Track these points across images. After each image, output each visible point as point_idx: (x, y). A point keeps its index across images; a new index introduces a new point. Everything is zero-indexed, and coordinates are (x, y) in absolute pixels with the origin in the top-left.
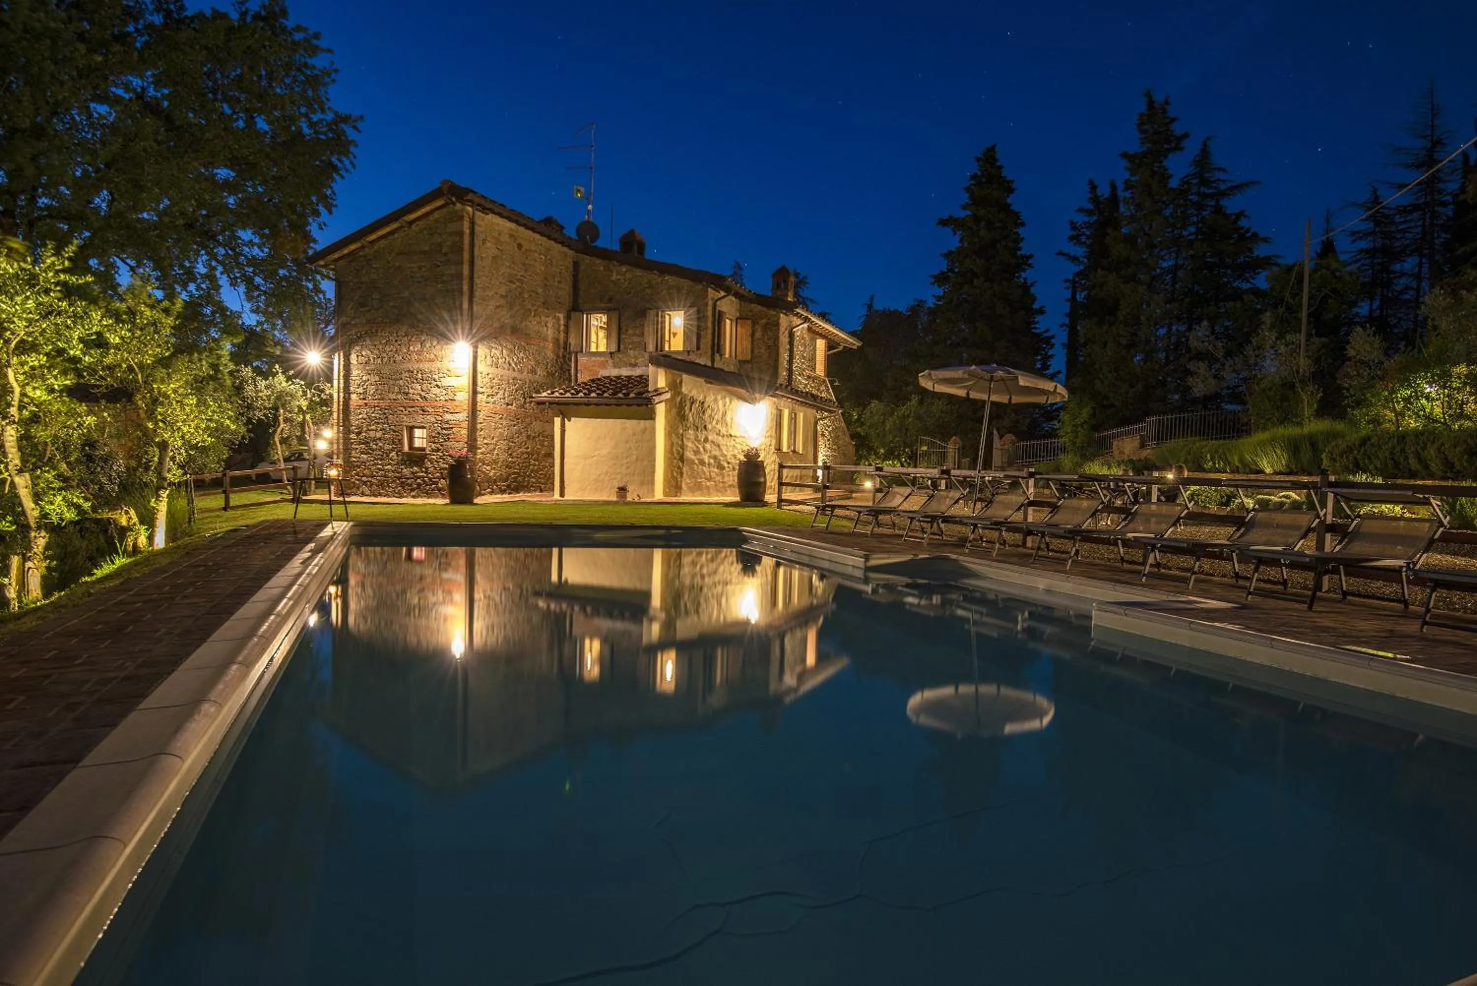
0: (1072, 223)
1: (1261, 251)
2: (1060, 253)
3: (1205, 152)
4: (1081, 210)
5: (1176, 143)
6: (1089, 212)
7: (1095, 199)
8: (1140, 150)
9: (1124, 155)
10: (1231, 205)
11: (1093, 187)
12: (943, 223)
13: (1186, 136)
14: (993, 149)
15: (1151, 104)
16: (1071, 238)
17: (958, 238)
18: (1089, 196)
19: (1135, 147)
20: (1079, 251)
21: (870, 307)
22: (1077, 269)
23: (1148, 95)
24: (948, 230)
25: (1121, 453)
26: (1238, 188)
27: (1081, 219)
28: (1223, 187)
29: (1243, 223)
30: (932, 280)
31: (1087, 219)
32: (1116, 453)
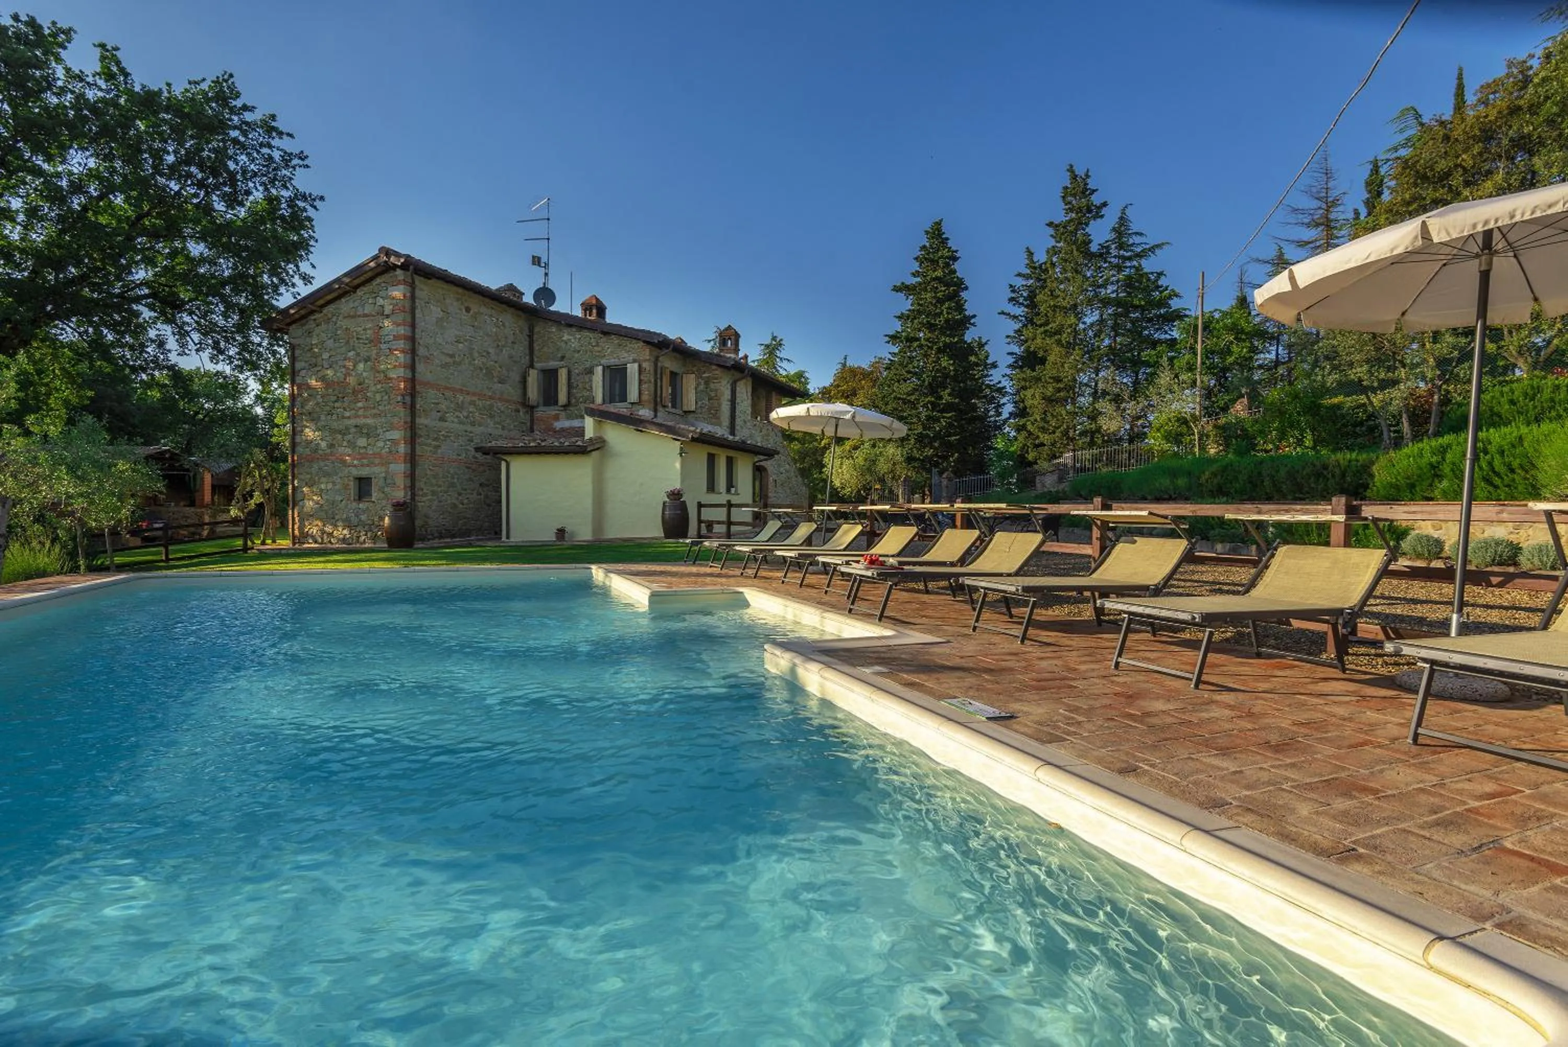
0: (1011, 286)
1: (1175, 304)
2: (1003, 313)
3: (1123, 220)
4: (1019, 275)
5: (1096, 212)
6: (1026, 277)
7: (1032, 265)
8: (1064, 219)
9: (1050, 224)
10: (1148, 265)
11: (1030, 254)
12: (897, 289)
13: (1105, 204)
14: (939, 223)
15: (1074, 177)
16: (1011, 300)
17: (910, 302)
18: (1027, 262)
19: (1061, 217)
20: (1019, 311)
21: (844, 365)
22: (1018, 326)
23: (1071, 169)
24: (901, 295)
25: (1044, 486)
26: (1152, 249)
27: (1019, 282)
28: (1139, 249)
29: (1162, 282)
30: (887, 339)
31: (1024, 283)
32: (1038, 485)
